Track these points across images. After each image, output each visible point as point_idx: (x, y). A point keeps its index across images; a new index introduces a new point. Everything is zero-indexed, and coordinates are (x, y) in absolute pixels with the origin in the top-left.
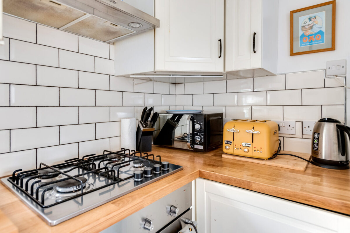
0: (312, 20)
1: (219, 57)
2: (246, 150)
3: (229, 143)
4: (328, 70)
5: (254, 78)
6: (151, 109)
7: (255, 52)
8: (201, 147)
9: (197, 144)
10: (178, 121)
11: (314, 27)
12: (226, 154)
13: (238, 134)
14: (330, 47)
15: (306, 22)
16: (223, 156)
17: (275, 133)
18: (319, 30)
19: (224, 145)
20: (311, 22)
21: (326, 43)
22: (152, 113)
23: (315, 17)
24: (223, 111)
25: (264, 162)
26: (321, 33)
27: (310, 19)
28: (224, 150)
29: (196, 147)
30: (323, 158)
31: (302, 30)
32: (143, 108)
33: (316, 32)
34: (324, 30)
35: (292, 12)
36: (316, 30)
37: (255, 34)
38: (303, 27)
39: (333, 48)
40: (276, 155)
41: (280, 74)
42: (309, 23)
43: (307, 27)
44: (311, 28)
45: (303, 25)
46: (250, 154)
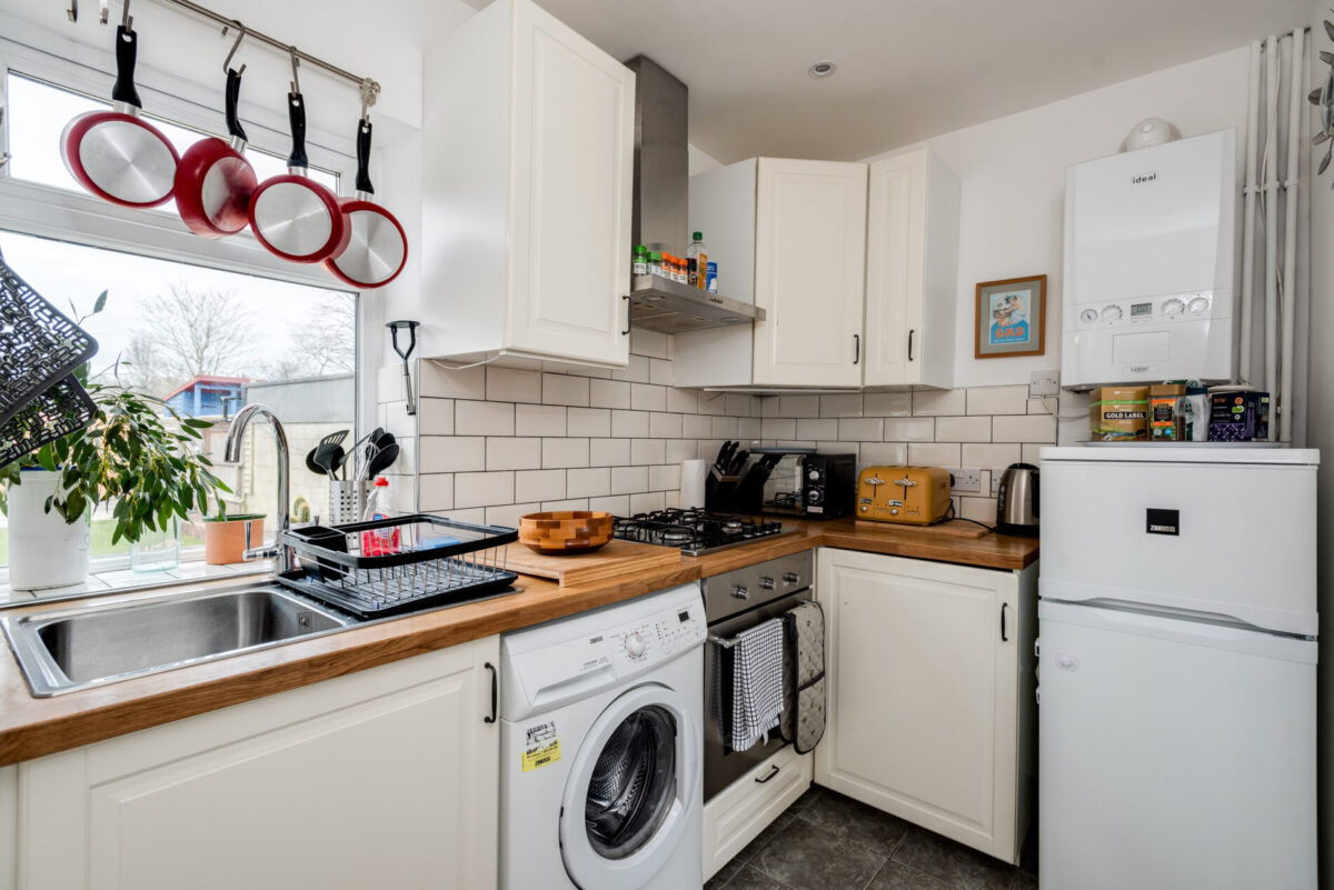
0: (1012, 301)
1: (855, 363)
2: (894, 511)
3: (868, 501)
4: (1033, 386)
5: (915, 394)
6: (737, 445)
7: (911, 359)
8: (820, 510)
9: (813, 505)
10: (771, 467)
11: (1013, 314)
12: (863, 520)
13: (883, 487)
14: (1037, 348)
15: (1001, 304)
16: (857, 523)
17: (943, 486)
18: (1020, 319)
19: (859, 505)
20: (1009, 305)
21: (1031, 341)
22: (738, 450)
23: (1015, 298)
24: (857, 452)
25: (921, 529)
26: (1023, 323)
27: (1007, 300)
28: (860, 514)
29: (811, 509)
30: (1012, 522)
31: (995, 316)
32: (723, 443)
33: (1016, 322)
34: (1028, 320)
35: (980, 286)
36: (1016, 318)
37: (912, 332)
38: (996, 312)
39: (1040, 351)
40: (943, 520)
41: (959, 389)
42: (1005, 306)
43: (1002, 312)
44: (1009, 315)
45: (996, 308)
46: (900, 517)
